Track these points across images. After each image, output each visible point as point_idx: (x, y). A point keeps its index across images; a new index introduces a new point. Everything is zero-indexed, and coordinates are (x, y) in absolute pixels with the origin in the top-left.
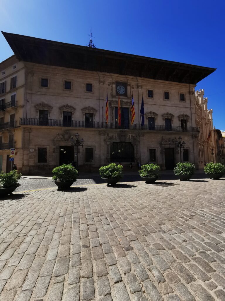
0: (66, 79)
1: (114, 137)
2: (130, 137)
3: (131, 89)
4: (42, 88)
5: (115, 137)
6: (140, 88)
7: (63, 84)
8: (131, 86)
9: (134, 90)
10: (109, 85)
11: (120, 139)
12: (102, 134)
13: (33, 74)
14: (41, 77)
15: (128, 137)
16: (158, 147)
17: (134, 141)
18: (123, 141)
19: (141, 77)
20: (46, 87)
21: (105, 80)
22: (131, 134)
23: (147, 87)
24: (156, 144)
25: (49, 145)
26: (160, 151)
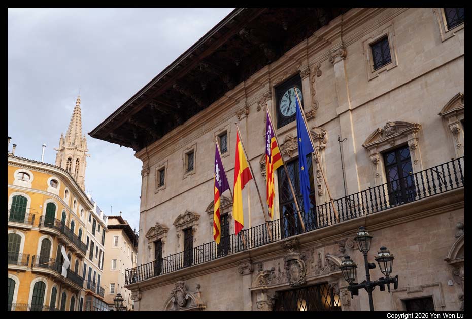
0: (188, 149)
1: (276, 272)
2: (320, 261)
3: (312, 82)
4: (157, 192)
5: (279, 271)
6: (338, 59)
7: (183, 164)
8: (313, 70)
9: (321, 78)
10: (259, 109)
11: (289, 279)
12: (247, 271)
13: (149, 169)
14: (157, 169)
15: (314, 265)
16: (443, 282)
17: (332, 276)
18: (296, 283)
19: (327, 24)
20: (163, 187)
21: (250, 100)
22: (323, 249)
23: (364, 38)
24: (430, 271)
26: (460, 305)
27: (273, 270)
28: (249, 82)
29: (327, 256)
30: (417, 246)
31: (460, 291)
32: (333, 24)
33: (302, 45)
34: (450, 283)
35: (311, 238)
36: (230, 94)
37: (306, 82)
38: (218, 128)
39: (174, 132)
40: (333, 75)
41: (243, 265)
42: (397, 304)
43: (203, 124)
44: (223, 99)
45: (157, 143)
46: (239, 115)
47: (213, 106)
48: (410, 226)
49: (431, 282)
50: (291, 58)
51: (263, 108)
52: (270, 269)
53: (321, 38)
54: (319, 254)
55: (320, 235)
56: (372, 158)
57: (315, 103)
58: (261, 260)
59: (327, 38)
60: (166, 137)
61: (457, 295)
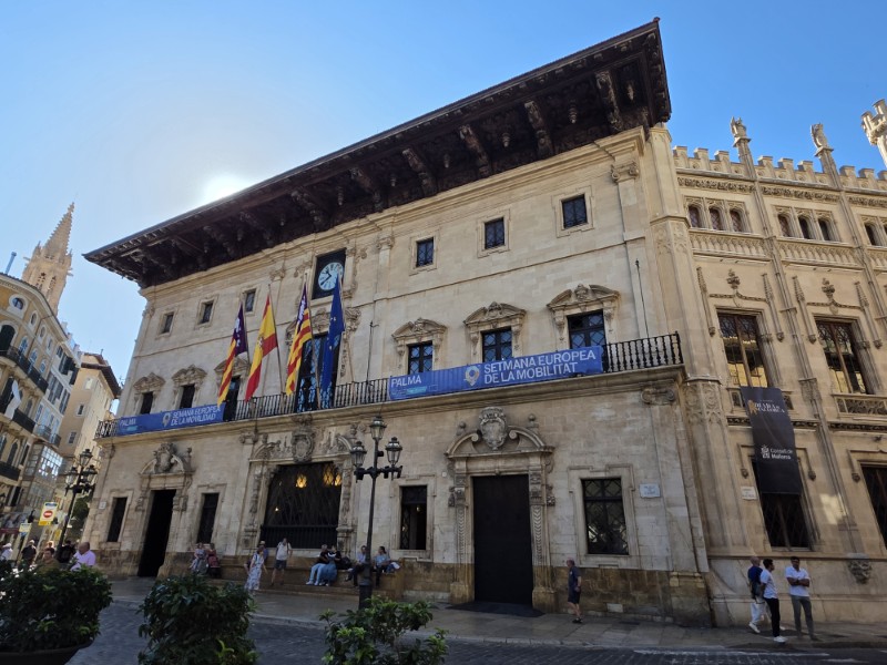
0: (206, 298)
1: (282, 446)
2: (329, 440)
3: (355, 263)
4: (160, 338)
5: (285, 445)
6: (385, 247)
7: (197, 314)
8: (359, 251)
9: (366, 261)
10: (296, 275)
11: (294, 454)
12: (249, 441)
13: (153, 310)
14: (165, 312)
15: (322, 443)
16: (439, 473)
17: (339, 456)
18: (301, 459)
19: (381, 211)
20: (167, 334)
21: (288, 263)
22: (334, 428)
23: (412, 235)
24: (430, 462)
25: (132, 489)
26: (449, 495)
27: (279, 442)
28: (291, 245)
29: (337, 436)
31: (451, 483)
32: (386, 212)
33: (353, 224)
34: (444, 474)
35: (324, 416)
36: (267, 251)
37: (349, 260)
38: (246, 284)
39: (194, 276)
40: (378, 261)
41: (247, 434)
42: (395, 490)
43: (230, 275)
44: (259, 255)
45: (170, 284)
46: (273, 277)
47: (247, 259)
48: (420, 419)
49: (428, 472)
50: (340, 233)
51: (300, 275)
52: (275, 441)
53: (372, 222)
54: (330, 433)
55: (335, 415)
56: (399, 349)
57: (355, 283)
58: (267, 431)
59: (379, 223)
60: (183, 279)
61: (447, 487)
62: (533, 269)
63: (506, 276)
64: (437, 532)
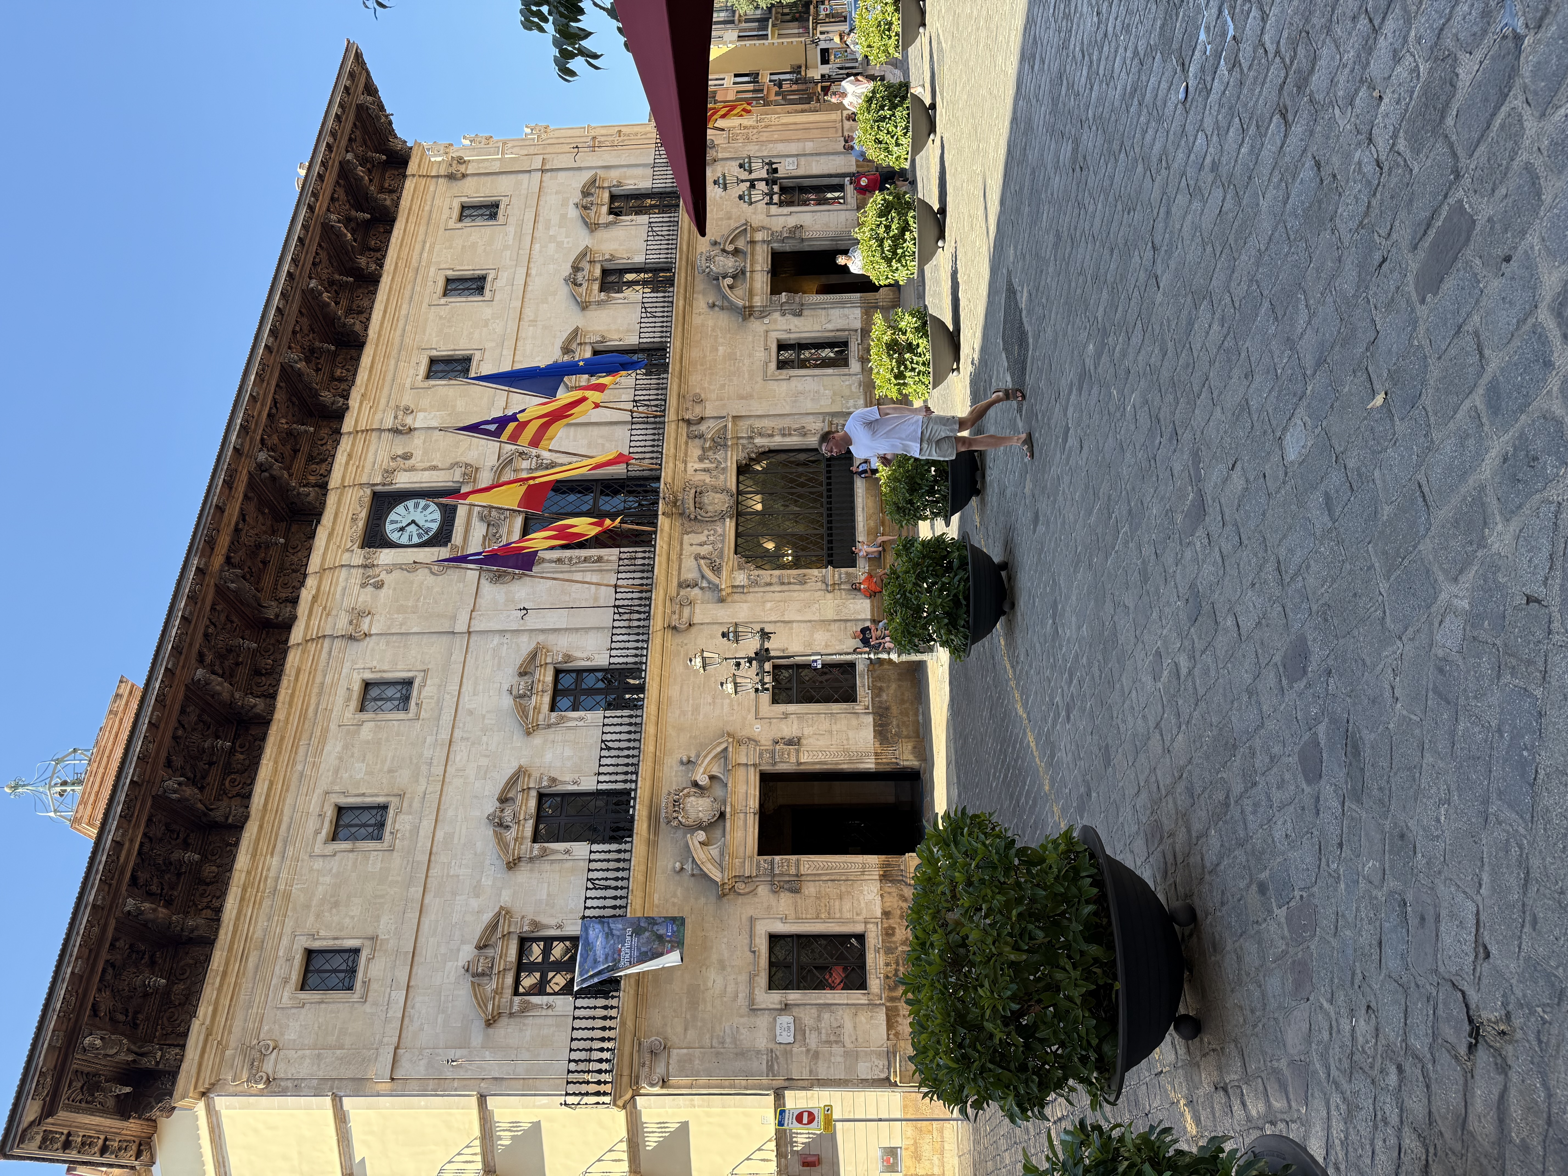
0: (317, 832)
1: (704, 550)
2: (704, 470)
4: (366, 984)
5: (702, 544)
6: (409, 420)
7: (352, 851)
8: (392, 465)
9: (418, 455)
10: (379, 585)
16: (765, 328)
22: (689, 465)
24: (750, 338)
25: (752, 920)
26: (789, 317)
29: (701, 459)
30: (720, 348)
31: (777, 315)
34: (766, 321)
40: (429, 430)
42: (780, 374)
54: (696, 471)
57: (452, 466)
61: (780, 318)
62: (537, 247)
63: (533, 272)
64: (830, 327)
